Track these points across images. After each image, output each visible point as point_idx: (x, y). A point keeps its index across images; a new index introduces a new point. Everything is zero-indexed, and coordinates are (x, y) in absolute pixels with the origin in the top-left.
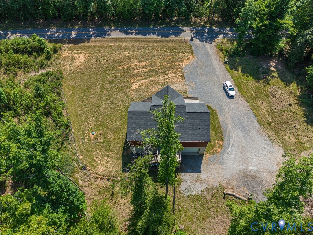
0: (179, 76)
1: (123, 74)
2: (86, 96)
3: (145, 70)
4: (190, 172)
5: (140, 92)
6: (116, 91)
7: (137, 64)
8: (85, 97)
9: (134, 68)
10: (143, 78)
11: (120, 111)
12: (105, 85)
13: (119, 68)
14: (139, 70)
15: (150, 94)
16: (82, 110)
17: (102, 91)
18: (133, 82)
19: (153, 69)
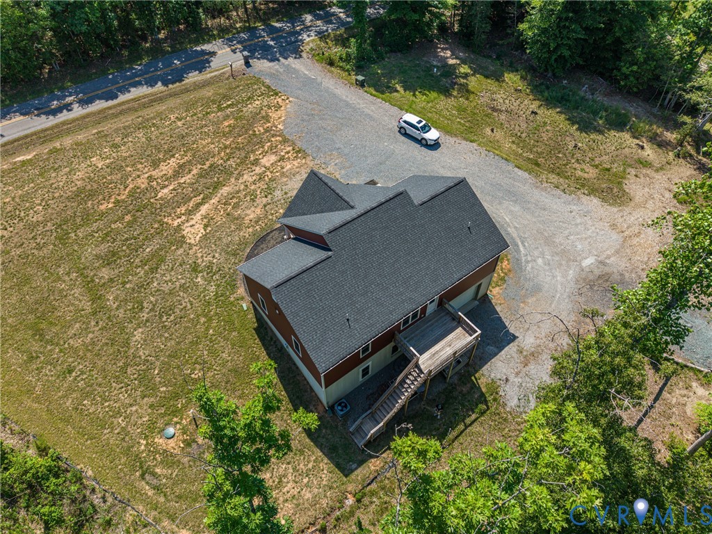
0: (288, 153)
1: (128, 218)
2: (50, 342)
3: (187, 178)
4: (496, 354)
5: (220, 239)
6: (146, 273)
7: (154, 173)
8: (49, 348)
9: (151, 186)
10: (199, 199)
11: (203, 320)
12: (95, 275)
13: (103, 207)
14: (171, 188)
15: (251, 230)
16: (70, 390)
17: (96, 298)
18: (176, 224)
19: (209, 167)
